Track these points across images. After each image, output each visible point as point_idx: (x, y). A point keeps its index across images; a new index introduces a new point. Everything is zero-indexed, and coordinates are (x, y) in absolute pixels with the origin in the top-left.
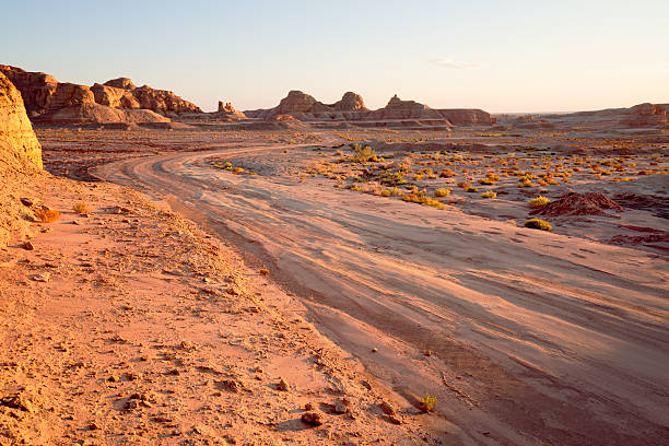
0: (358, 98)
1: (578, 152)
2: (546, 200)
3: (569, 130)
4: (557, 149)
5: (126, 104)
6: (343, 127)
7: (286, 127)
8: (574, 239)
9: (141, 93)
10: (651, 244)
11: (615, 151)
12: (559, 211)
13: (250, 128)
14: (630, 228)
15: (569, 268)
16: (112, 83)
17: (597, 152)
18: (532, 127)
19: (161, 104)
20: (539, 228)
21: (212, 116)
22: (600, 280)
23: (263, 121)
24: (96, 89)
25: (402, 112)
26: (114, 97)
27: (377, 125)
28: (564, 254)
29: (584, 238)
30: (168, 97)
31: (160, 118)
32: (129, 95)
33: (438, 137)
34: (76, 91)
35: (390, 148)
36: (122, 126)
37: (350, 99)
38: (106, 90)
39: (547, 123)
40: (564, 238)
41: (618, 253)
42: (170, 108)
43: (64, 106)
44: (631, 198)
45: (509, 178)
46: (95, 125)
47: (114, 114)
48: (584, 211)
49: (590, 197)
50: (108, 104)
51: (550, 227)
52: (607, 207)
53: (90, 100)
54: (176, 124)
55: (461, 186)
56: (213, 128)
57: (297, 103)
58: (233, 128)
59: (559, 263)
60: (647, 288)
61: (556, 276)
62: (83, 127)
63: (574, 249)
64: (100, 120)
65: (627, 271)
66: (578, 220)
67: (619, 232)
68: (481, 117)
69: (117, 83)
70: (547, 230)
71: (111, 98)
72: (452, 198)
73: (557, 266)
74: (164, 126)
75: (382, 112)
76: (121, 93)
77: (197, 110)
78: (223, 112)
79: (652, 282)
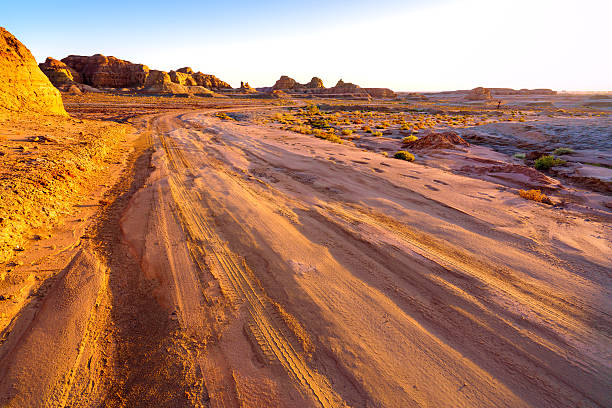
0: (320, 81)
1: (441, 113)
2: (415, 138)
3: (436, 101)
4: (428, 110)
5: (189, 83)
6: (310, 97)
7: (278, 97)
8: (430, 169)
9: (197, 76)
10: (493, 174)
11: (460, 113)
12: (423, 146)
13: (256, 97)
14: (476, 160)
15: (421, 203)
16: (181, 70)
17: (450, 113)
18: (416, 99)
19: (209, 83)
20: (404, 159)
21: (238, 90)
22: (451, 220)
23: (265, 94)
24: (172, 74)
25: (344, 89)
26: (182, 78)
27: (329, 97)
28: (418, 186)
29: (439, 168)
30: (212, 79)
31: (208, 91)
32: (190, 78)
33: (363, 104)
34: (159, 75)
35: (331, 108)
36: (186, 96)
37: (315, 81)
38: (177, 74)
39: (425, 97)
40: (421, 168)
41: (470, 186)
42: (214, 86)
43: (154, 83)
44: (473, 138)
45: (396, 125)
46: (171, 94)
47: (182, 88)
48: (441, 145)
49: (447, 135)
50: (178, 82)
51: (413, 158)
52: (457, 143)
53: (168, 80)
54: (216, 95)
55: (363, 129)
56: (236, 97)
57: (285, 83)
58: (247, 97)
59: (412, 197)
60: (504, 233)
61: (404, 214)
62: (164, 96)
63: (429, 180)
64: (174, 92)
65: (480, 208)
66: (436, 153)
67: (468, 163)
68: (389, 93)
69: (183, 70)
70: (410, 160)
71: (180, 79)
72: (352, 136)
73: (409, 199)
74: (209, 96)
75: (333, 90)
76: (186, 76)
77: (229, 87)
78: (244, 88)
79: (510, 225)
